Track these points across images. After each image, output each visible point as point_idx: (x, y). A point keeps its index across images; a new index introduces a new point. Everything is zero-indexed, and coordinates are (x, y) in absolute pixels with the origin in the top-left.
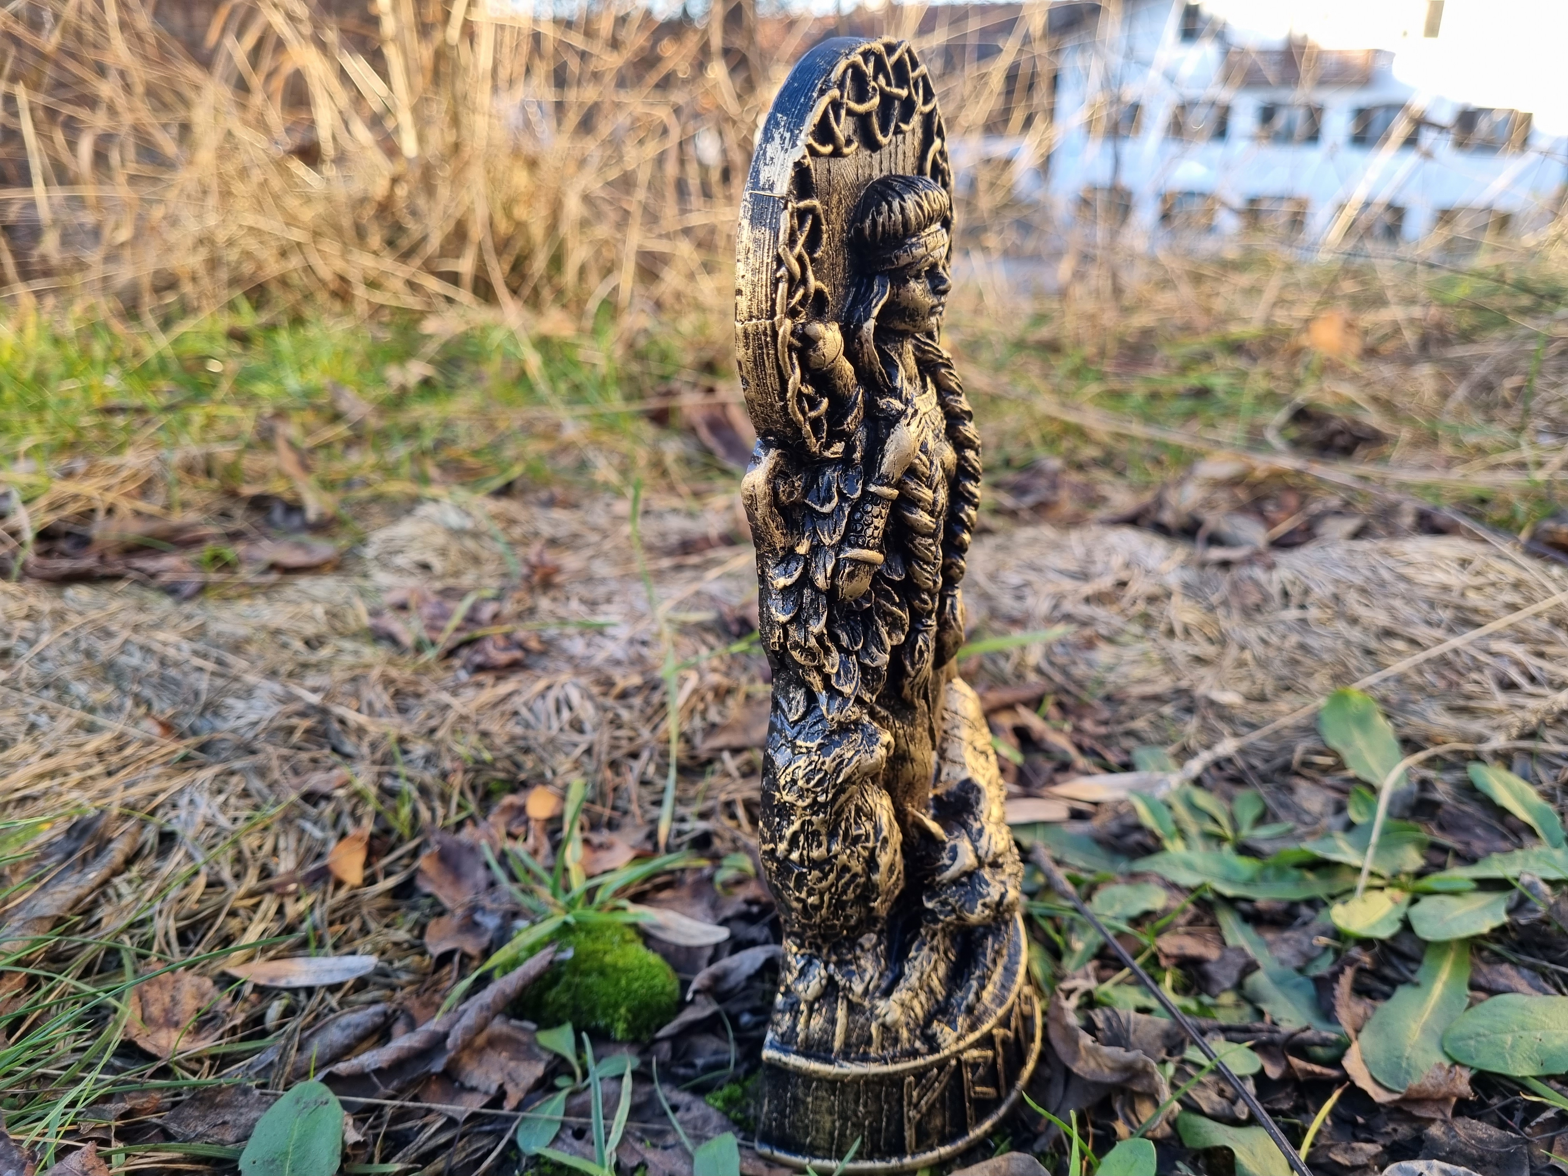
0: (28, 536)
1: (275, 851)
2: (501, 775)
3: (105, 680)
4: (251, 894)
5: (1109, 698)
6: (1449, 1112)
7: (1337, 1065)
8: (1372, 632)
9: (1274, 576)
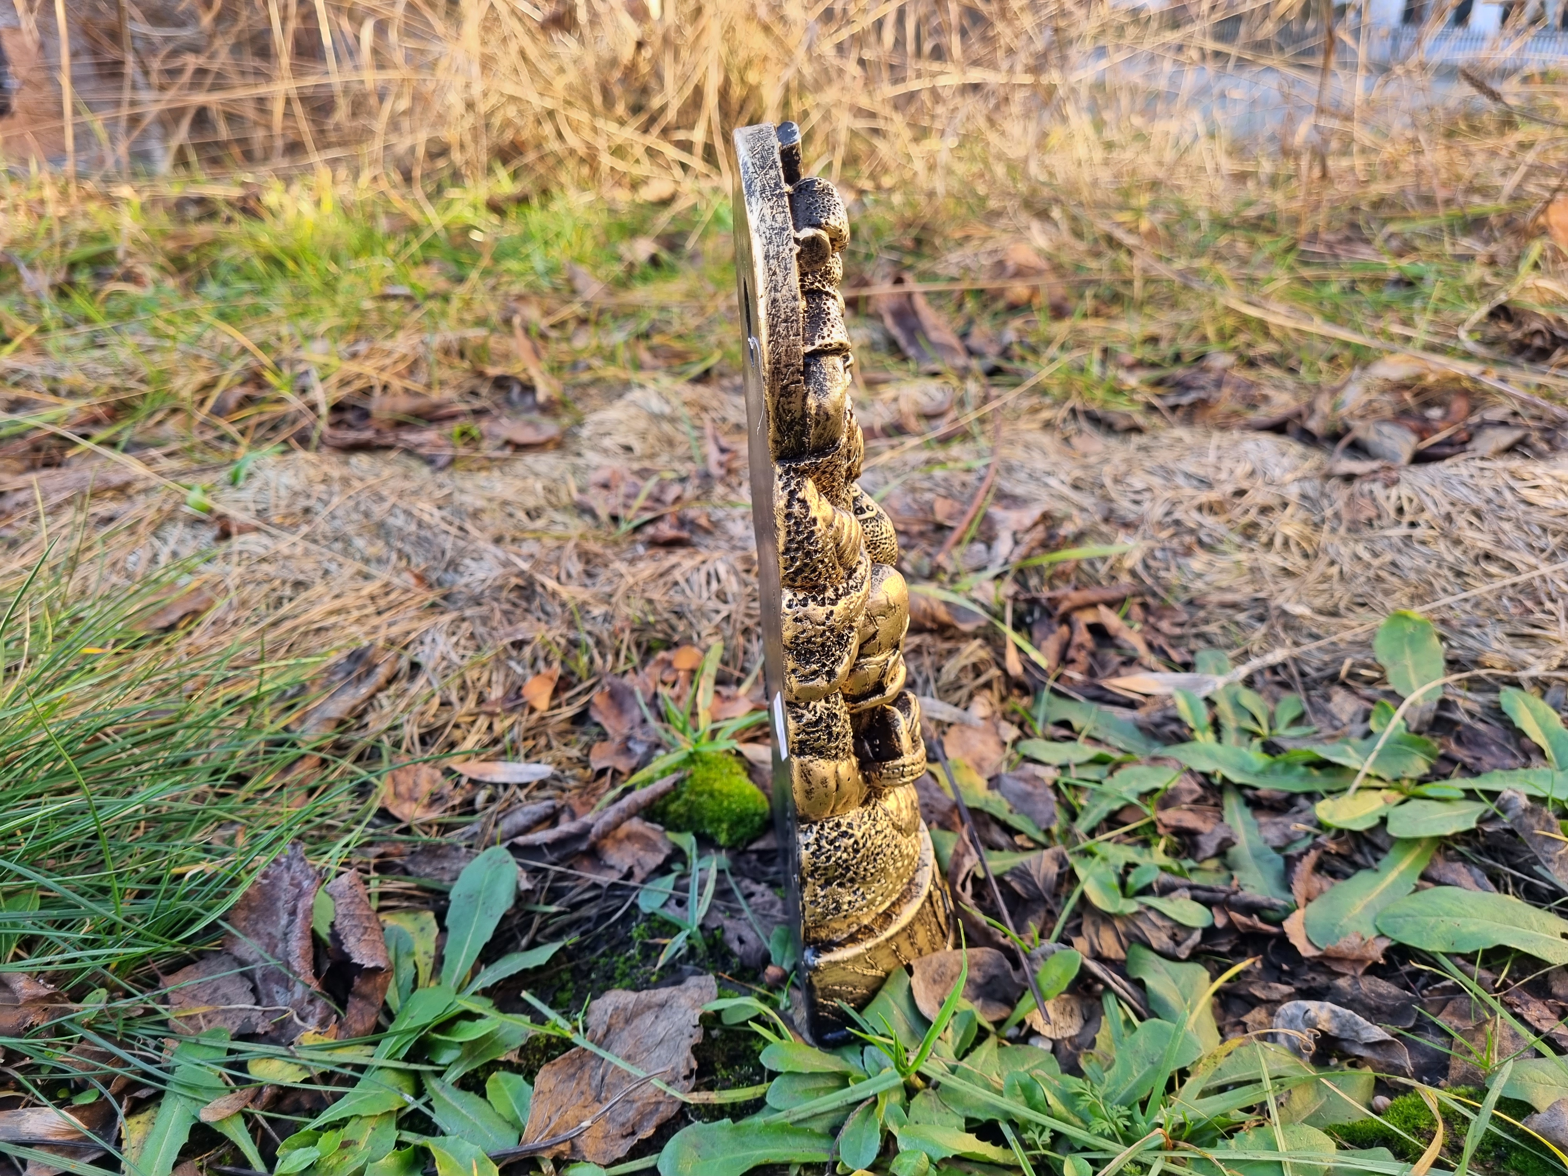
0: (324, 410)
1: (489, 683)
2: (660, 636)
3: (378, 536)
4: (470, 714)
5: (1191, 603)
6: (1360, 971)
7: (1278, 923)
8: (1472, 555)
9: (1394, 492)
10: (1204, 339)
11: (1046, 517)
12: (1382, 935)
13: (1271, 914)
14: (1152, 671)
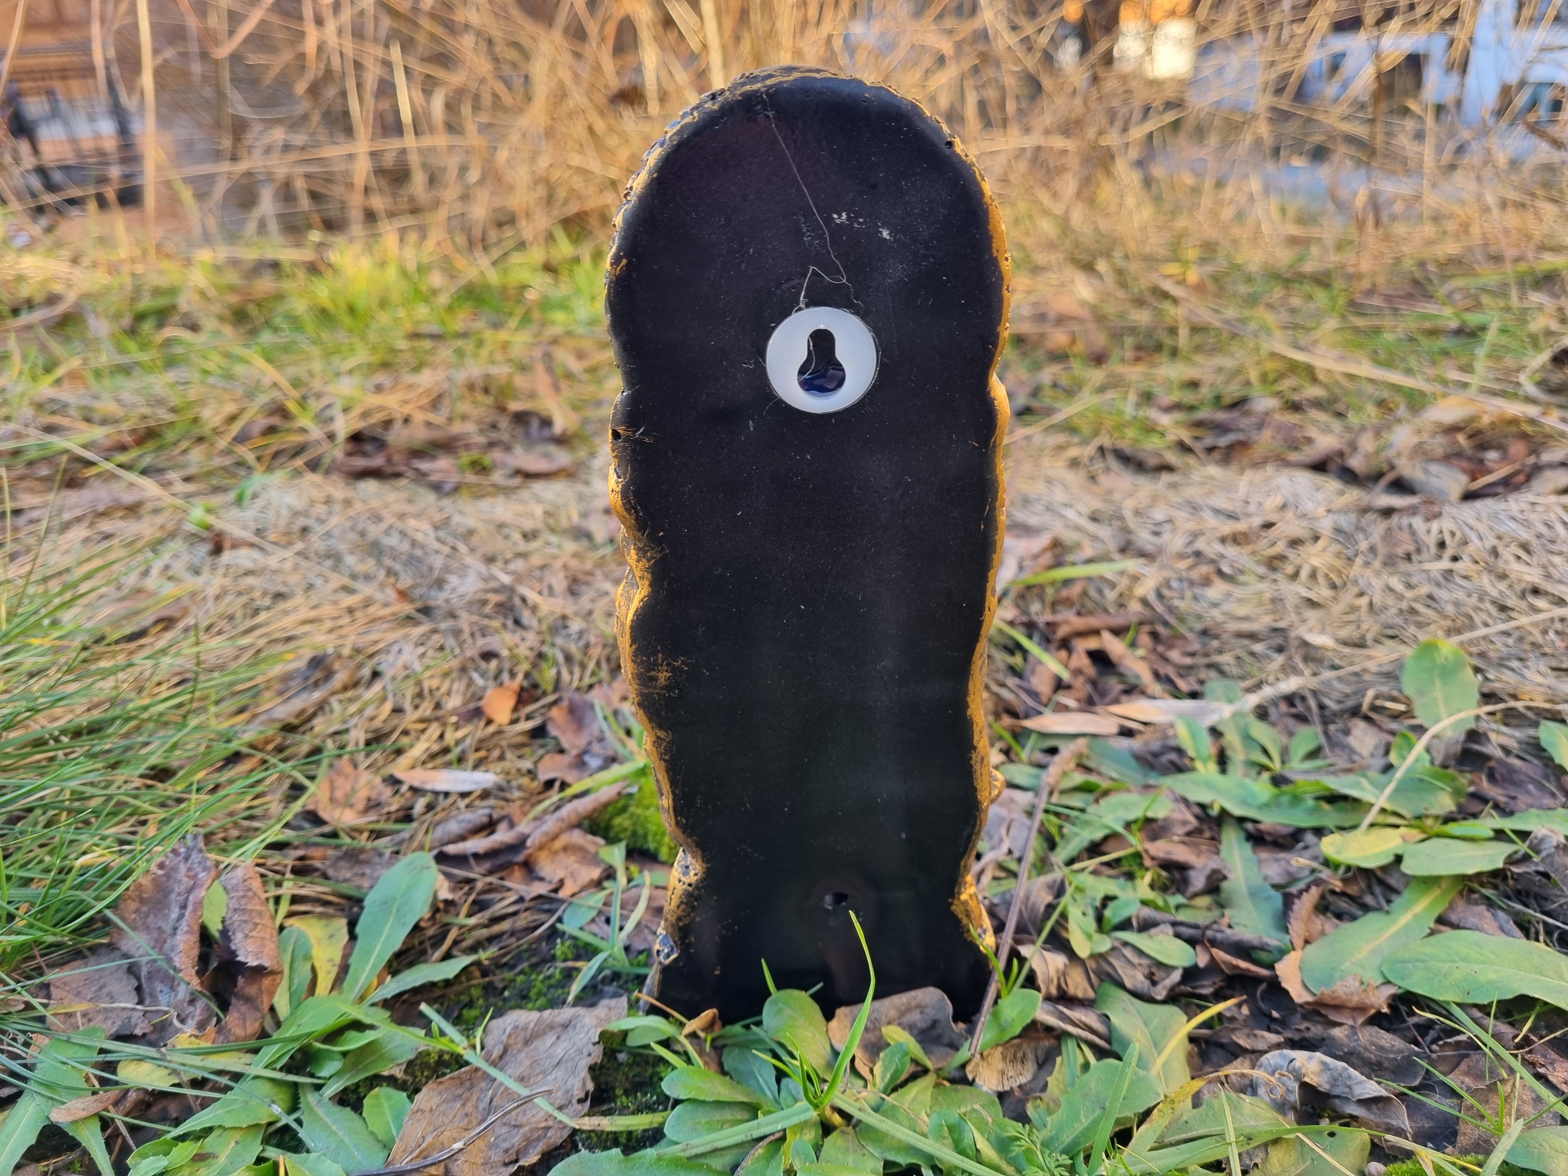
0: (342, 438)
1: (448, 694)
4: (422, 720)
5: (1205, 633)
6: (1361, 1020)
7: (1271, 967)
8: (1518, 588)
9: (1435, 526)
10: (1248, 383)
11: (1056, 544)
12: (1388, 982)
13: (1263, 956)
14: (1154, 698)
